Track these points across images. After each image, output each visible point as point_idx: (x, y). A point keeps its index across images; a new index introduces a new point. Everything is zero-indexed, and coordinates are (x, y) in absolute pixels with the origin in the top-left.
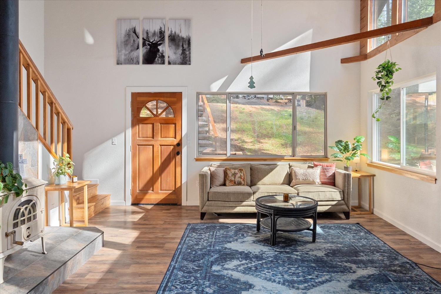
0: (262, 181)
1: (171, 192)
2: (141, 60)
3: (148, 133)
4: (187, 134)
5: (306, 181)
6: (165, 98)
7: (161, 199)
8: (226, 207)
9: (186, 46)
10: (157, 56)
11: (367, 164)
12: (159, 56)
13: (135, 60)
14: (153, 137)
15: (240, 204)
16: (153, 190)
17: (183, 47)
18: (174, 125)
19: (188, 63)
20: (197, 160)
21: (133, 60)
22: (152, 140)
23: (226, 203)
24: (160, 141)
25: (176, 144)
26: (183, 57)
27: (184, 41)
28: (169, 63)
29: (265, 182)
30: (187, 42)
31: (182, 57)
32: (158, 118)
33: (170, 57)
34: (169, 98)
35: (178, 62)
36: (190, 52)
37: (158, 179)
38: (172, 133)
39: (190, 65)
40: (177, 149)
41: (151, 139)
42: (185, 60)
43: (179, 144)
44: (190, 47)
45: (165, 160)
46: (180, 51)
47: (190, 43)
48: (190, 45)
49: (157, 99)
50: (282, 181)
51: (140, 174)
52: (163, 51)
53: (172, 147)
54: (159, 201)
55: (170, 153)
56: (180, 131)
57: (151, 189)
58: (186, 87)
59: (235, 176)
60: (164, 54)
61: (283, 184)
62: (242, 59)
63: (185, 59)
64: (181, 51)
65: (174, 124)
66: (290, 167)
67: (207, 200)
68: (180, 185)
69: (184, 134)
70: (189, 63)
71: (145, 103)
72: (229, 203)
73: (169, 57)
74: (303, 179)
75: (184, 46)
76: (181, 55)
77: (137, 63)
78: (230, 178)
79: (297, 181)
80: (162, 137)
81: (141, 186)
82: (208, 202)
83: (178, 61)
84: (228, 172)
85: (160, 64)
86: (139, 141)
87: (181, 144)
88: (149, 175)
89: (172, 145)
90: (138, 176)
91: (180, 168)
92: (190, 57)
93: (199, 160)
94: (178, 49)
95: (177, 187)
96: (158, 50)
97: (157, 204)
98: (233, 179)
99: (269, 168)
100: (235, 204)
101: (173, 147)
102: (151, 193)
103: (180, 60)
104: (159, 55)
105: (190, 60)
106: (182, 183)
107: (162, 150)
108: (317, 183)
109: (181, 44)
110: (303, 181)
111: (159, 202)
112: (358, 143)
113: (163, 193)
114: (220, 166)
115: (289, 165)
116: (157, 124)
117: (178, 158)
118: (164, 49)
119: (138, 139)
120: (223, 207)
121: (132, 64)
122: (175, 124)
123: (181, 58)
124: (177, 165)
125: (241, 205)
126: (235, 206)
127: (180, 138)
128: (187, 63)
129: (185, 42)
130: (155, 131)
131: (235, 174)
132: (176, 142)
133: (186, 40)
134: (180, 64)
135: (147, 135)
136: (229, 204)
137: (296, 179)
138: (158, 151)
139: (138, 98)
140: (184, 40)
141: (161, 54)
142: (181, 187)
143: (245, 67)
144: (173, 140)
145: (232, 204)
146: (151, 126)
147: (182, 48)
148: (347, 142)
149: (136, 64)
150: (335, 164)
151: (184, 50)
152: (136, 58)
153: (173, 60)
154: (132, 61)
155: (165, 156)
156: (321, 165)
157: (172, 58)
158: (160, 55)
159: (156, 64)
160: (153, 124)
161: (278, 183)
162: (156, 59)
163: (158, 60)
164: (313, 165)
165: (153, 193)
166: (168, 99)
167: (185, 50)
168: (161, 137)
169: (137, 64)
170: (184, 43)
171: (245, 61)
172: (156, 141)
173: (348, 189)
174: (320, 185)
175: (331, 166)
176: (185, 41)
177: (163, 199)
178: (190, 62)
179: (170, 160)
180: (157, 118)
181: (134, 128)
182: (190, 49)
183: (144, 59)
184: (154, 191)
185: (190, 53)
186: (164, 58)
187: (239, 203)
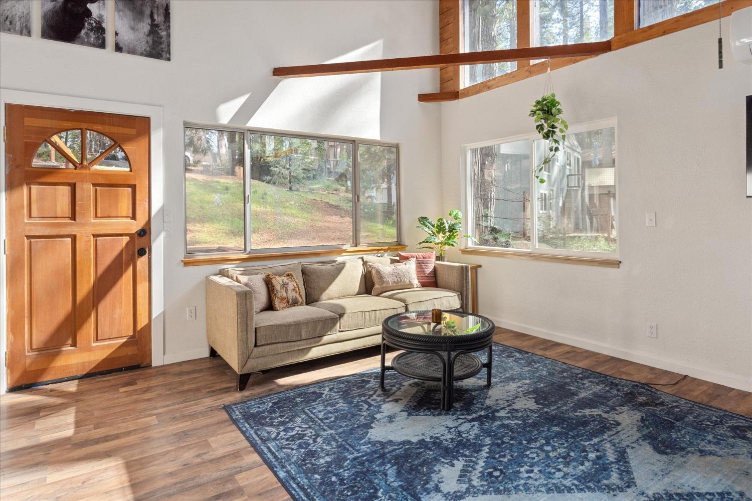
0: (327, 292)
1: (124, 340)
2: (37, 24)
3: (59, 208)
4: (162, 210)
5: (399, 284)
6: (107, 126)
7: (99, 362)
8: (293, 353)
9: (159, 19)
10: (84, 25)
11: (460, 251)
12: (92, 26)
13: (18, 23)
14: (73, 217)
15: (319, 341)
16: (74, 344)
17: (153, 20)
18: (130, 190)
19: (164, 57)
20: (186, 264)
21: (11, 23)
22: (71, 224)
23: (292, 346)
24: (94, 225)
25: (137, 232)
26: (154, 42)
27: (155, 7)
28: (118, 48)
29: (332, 295)
30: (162, 11)
31: (150, 39)
32: (87, 171)
33: (119, 35)
34: (116, 128)
35: (139, 50)
36: (170, 33)
37: (89, 316)
38: (125, 206)
39: (169, 62)
40: (140, 243)
41: (68, 221)
42: (157, 49)
43: (144, 232)
44: (169, 22)
45: (109, 269)
46: (145, 26)
47: (169, 14)
48: (169, 18)
49: (84, 126)
50: (357, 290)
51: (34, 308)
52: (101, 16)
53: (126, 239)
54: (93, 366)
55: (121, 253)
56: (147, 204)
57: (70, 342)
58: (160, 106)
59: (286, 288)
60: (104, 25)
61: (359, 293)
62: (275, 69)
63: (158, 46)
64: (149, 27)
65: (128, 186)
66: (365, 263)
67: (254, 344)
68: (147, 321)
69: (155, 209)
70: (168, 56)
71: (50, 135)
72: (298, 343)
73: (117, 34)
74: (394, 282)
75: (156, 17)
76: (149, 35)
77: (24, 31)
78: (280, 294)
79: (384, 285)
80: (99, 215)
81: (40, 338)
82: (256, 349)
83: (141, 48)
84: (274, 282)
85: (94, 45)
86: (33, 228)
87: (148, 231)
88: (64, 307)
89: (126, 235)
90: (26, 314)
91: (148, 284)
92: (170, 44)
93: (192, 263)
94: (141, 20)
95: (139, 328)
96: (89, 13)
97: (86, 374)
98: (284, 295)
99: (333, 268)
100: (310, 344)
101: (128, 237)
102: (69, 352)
103: (143, 46)
104: (90, 24)
105: (170, 50)
106: (154, 316)
107: (99, 247)
108: (415, 286)
109: (148, 12)
110: (395, 285)
111: (90, 370)
112: (457, 219)
113: (103, 347)
114: (247, 272)
115: (363, 260)
116: (84, 186)
117: (142, 262)
118: (103, 13)
119: (26, 221)
120: (286, 354)
121: (9, 30)
122: (134, 187)
123: (147, 42)
124: (138, 278)
125: (320, 343)
126: (309, 348)
127: (147, 218)
128: (162, 56)
129: (158, 10)
130: (78, 203)
131: (284, 285)
132: (135, 227)
133: (160, 7)
134: (146, 56)
135: (56, 212)
136: (299, 346)
137: (383, 282)
138: (88, 250)
139: (25, 119)
140: (155, 5)
141: (95, 22)
142: (149, 326)
143: (281, 84)
144: (127, 223)
145: (304, 345)
146: (66, 190)
147: (149, 21)
148: (442, 219)
149: (21, 34)
150: (434, 253)
151: (154, 27)
152: (20, 18)
153: (129, 43)
154: (8, 23)
155: (107, 260)
156: (414, 257)
157: (126, 38)
158: (94, 25)
159: (83, 43)
160: (73, 187)
161: (352, 293)
162: (83, 32)
163: (87, 34)
164: (398, 258)
165: (73, 352)
166: (115, 130)
167: (157, 26)
168: (96, 216)
169: (25, 35)
170: (155, 11)
171: (281, 72)
172: (83, 225)
173: (466, 290)
174: (420, 288)
175: (429, 257)
176: (158, 7)
177: (104, 359)
178: (170, 55)
179: (122, 268)
180: (84, 171)
181: (16, 194)
182: (169, 26)
183: (48, 25)
184: (78, 345)
185: (170, 36)
186: (104, 33)
187: (316, 339)
